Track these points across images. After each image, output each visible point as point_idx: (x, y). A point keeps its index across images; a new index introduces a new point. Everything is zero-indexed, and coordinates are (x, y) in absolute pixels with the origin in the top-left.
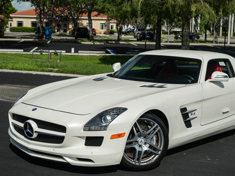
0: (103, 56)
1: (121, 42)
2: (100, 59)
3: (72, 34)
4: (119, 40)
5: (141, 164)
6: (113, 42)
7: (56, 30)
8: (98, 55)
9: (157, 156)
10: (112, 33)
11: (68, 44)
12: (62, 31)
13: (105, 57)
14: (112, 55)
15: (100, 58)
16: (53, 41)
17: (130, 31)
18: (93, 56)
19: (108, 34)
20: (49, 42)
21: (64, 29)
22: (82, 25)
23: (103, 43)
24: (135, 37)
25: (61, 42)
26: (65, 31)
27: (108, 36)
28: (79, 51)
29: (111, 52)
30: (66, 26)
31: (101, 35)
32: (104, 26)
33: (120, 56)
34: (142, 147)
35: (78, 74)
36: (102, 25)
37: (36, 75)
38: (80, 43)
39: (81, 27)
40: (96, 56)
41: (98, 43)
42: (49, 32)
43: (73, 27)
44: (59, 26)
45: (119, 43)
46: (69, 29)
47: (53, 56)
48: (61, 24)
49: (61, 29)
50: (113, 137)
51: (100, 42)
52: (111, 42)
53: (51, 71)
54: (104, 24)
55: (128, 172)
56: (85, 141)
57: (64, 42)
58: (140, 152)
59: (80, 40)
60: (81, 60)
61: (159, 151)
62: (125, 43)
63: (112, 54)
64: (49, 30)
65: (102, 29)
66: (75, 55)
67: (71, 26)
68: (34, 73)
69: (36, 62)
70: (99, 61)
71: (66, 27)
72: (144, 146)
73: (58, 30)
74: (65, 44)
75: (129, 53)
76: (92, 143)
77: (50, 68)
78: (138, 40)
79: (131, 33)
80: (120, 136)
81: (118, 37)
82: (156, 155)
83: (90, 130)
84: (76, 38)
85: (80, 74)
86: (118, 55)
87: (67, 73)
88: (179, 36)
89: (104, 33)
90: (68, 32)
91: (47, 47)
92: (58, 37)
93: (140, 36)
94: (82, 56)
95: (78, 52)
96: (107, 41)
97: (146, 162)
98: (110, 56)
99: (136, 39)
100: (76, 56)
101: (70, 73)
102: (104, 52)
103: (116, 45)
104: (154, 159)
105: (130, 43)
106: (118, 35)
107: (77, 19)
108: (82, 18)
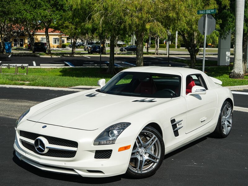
0: (63, 68)
1: (75, 55)
2: (61, 72)
3: (29, 48)
4: (73, 53)
5: (143, 172)
6: (68, 55)
7: (13, 45)
8: (58, 67)
9: (156, 164)
10: (64, 46)
11: (28, 57)
12: (18, 46)
13: (64, 70)
14: (71, 68)
15: (61, 70)
16: (14, 55)
17: (81, 45)
18: (54, 68)
19: (60, 48)
20: (10, 56)
21: (20, 43)
22: (37, 39)
23: (60, 57)
24: (85, 50)
25: (21, 56)
26: (22, 45)
27: (61, 49)
28: (41, 65)
29: (69, 65)
30: (22, 40)
31: (54, 49)
32: (57, 41)
33: (78, 68)
34: (143, 156)
35: (49, 87)
36: (55, 40)
37: (10, 88)
38: (39, 57)
39: (37, 41)
40: (56, 68)
41: (55, 57)
42: (8, 46)
43: (28, 42)
44: (15, 41)
45: (74, 56)
46: (25, 43)
47: (20, 69)
48: (18, 39)
49: (18, 43)
50: (120, 150)
51: (57, 55)
52: (67, 55)
53: (23, 84)
54: (57, 38)
55: (131, 180)
56: (95, 154)
57: (24, 56)
58: (141, 161)
59: (38, 53)
60: (44, 73)
61: (157, 159)
62: (79, 55)
63: (71, 66)
64: (8, 45)
65: (55, 43)
66: (37, 68)
67: (26, 41)
68: (8, 86)
69: (7, 76)
70: (60, 74)
71: (22, 42)
72: (144, 155)
73: (15, 45)
74: (26, 57)
75: (85, 65)
76: (99, 156)
77: (21, 81)
78: (89, 53)
79: (81, 47)
80: (126, 148)
81: (73, 50)
82: (154, 163)
83: (100, 144)
84: (33, 52)
85: (51, 87)
86: (76, 67)
87: (38, 86)
88: (124, 49)
89: (57, 47)
90: (24, 46)
91: (9, 60)
92: (16, 51)
93: (91, 49)
94: (44, 68)
95: (39, 66)
96: (62, 54)
97: (147, 170)
98: (69, 68)
99: (87, 52)
100: (39, 68)
101: (41, 86)
102: (63, 65)
103: (71, 57)
104: (154, 167)
105: (83, 55)
106: (73, 49)
107: (33, 34)
108: (37, 33)
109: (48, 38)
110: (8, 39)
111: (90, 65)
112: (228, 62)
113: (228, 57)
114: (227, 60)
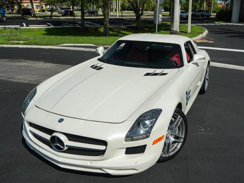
0: (47, 28)
1: (53, 18)
2: (45, 31)
3: (18, 12)
4: (51, 16)
5: (169, 155)
6: (49, 18)
7: (6, 10)
9: (180, 144)
10: (44, 11)
11: (19, 20)
12: (10, 11)
14: (52, 28)
15: (45, 29)
16: (8, 18)
17: (55, 10)
18: (40, 28)
19: (41, 12)
20: (5, 19)
21: (12, 9)
22: (24, 6)
23: (42, 19)
24: (59, 14)
25: (13, 19)
26: (13, 10)
27: (41, 13)
28: (30, 26)
29: (51, 25)
30: (13, 7)
31: (37, 12)
32: (38, 7)
33: (58, 28)
34: (170, 139)
35: (40, 45)
36: (37, 6)
37: (8, 48)
38: (27, 19)
39: (24, 8)
40: (42, 28)
41: (39, 19)
42: (3, 11)
43: (17, 8)
44: (8, 7)
45: (52, 18)
46: (15, 9)
47: (14, 30)
48: (9, 6)
49: (10, 9)
51: (40, 18)
52: (47, 18)
53: (19, 44)
54: (38, 5)
56: (125, 150)
57: (15, 18)
58: (168, 144)
59: (26, 16)
60: (33, 32)
61: (181, 138)
62: (56, 18)
63: (52, 26)
64: (2, 10)
65: (37, 9)
66: (27, 29)
67: (16, 7)
68: (6, 46)
69: (4, 36)
70: (45, 32)
71: (13, 8)
72: (171, 137)
73: (8, 10)
74: (17, 20)
75: (62, 25)
77: (16, 41)
78: (63, 16)
79: (56, 11)
80: (160, 139)
81: (51, 14)
82: (179, 142)
84: (22, 16)
86: (56, 27)
87: (31, 45)
89: (39, 12)
90: (15, 11)
91: (5, 22)
92: (9, 15)
93: (64, 13)
94: (33, 29)
95: (29, 26)
96: (44, 17)
97: (172, 151)
98: (51, 28)
99: (61, 15)
100: (28, 29)
101: (33, 45)
102: (46, 25)
104: (178, 147)
105: (59, 18)
106: (51, 13)
107: (21, 2)
108: (23, 2)
109: (32, 6)
110: (2, 6)
111: (66, 25)
112: (160, 21)
113: (161, 18)
114: (160, 20)
